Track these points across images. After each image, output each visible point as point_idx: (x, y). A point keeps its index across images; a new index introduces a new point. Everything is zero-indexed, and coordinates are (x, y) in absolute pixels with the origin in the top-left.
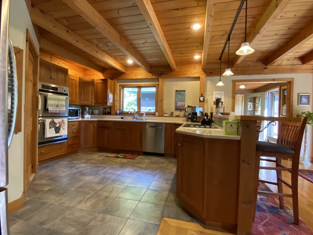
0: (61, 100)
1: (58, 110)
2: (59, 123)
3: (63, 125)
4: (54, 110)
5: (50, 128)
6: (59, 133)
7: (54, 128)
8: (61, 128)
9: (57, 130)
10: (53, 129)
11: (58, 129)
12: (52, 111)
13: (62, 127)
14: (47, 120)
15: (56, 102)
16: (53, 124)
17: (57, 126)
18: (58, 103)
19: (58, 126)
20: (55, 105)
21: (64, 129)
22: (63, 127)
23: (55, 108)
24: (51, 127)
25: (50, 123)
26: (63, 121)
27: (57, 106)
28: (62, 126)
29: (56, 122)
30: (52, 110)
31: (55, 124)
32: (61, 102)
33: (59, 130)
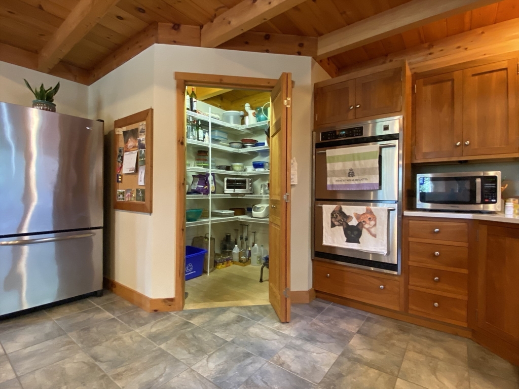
0: (365, 156)
1: (352, 183)
2: (358, 217)
3: (372, 223)
4: (344, 183)
5: (333, 225)
6: (359, 242)
7: (341, 228)
8: (364, 232)
9: (353, 234)
10: (340, 230)
11: (356, 233)
12: (337, 186)
13: (368, 230)
14: (324, 206)
15: (349, 165)
16: (339, 218)
17: (350, 224)
18: (354, 165)
19: (354, 222)
20: (345, 171)
21: (375, 236)
22: (373, 230)
23: (343, 178)
24: (336, 223)
25: (332, 214)
26: (370, 212)
27: (351, 174)
28: (367, 226)
29: (347, 213)
30: (335, 183)
31: (346, 217)
32: (363, 162)
33: (360, 234)
